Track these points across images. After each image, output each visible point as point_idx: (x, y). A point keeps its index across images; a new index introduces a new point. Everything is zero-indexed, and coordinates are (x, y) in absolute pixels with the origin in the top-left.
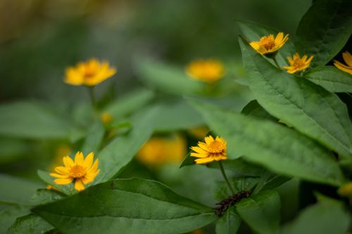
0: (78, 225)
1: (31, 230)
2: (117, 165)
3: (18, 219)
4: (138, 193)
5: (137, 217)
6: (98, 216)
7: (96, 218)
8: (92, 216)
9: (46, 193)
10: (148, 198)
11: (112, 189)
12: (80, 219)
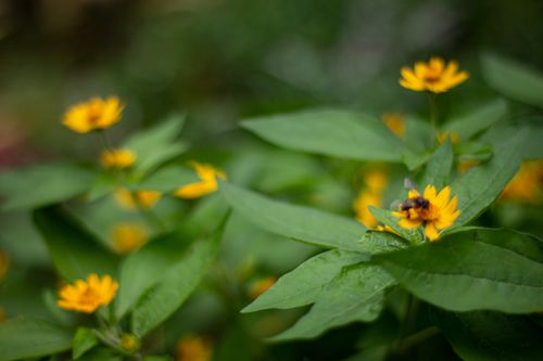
0: (428, 283)
1: (361, 284)
2: (474, 204)
3: (343, 268)
4: (508, 248)
5: (504, 281)
6: (454, 274)
7: (451, 276)
8: (446, 273)
9: (379, 236)
10: (520, 256)
11: (475, 240)
12: (430, 276)
